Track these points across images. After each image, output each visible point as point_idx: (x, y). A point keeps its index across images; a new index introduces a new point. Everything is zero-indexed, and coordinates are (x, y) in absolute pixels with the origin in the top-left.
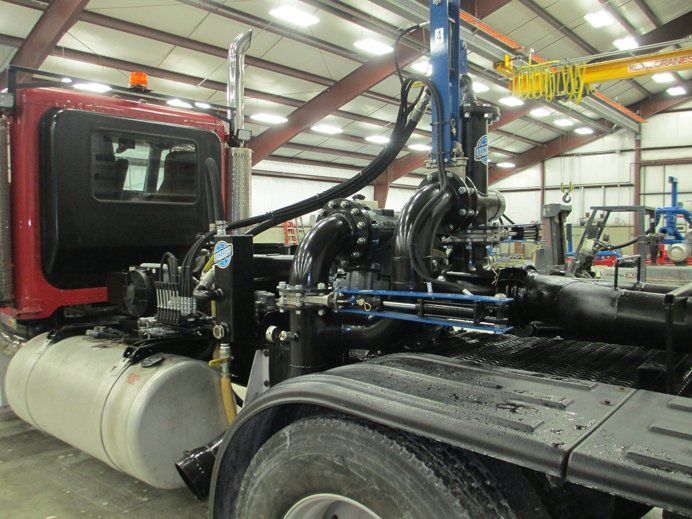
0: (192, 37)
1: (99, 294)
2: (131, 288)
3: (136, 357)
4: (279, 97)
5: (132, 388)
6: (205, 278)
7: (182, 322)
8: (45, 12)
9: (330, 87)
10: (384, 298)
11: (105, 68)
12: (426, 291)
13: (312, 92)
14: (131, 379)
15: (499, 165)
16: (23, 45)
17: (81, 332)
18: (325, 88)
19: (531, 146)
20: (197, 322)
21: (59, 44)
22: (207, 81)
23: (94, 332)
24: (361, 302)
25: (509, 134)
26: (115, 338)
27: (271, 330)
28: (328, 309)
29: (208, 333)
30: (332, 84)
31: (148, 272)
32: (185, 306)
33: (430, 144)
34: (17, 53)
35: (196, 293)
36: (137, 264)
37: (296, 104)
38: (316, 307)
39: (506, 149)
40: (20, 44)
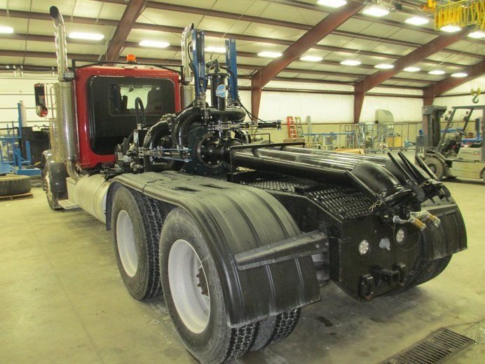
0: (214, 9)
4: (276, 40)
8: (128, 6)
9: (310, 31)
11: (166, 33)
13: (298, 35)
15: (452, 75)
16: (120, 24)
18: (305, 32)
19: (480, 60)
21: (137, 21)
22: (228, 34)
25: (458, 52)
30: (310, 28)
33: (392, 64)
34: (117, 30)
37: (288, 43)
39: (457, 63)
40: (118, 24)
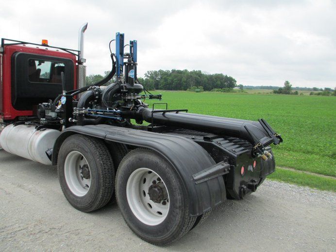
1: (30, 112)
2: (39, 110)
3: (38, 129)
5: (37, 136)
6: (59, 107)
7: (52, 119)
10: (98, 111)
12: (107, 109)
14: (36, 134)
17: (23, 123)
20: (56, 119)
23: (28, 123)
24: (92, 112)
26: (34, 125)
27: (70, 119)
28: (85, 114)
29: (59, 123)
31: (44, 105)
32: (53, 115)
35: (56, 110)
36: (42, 103)
38: (82, 114)
